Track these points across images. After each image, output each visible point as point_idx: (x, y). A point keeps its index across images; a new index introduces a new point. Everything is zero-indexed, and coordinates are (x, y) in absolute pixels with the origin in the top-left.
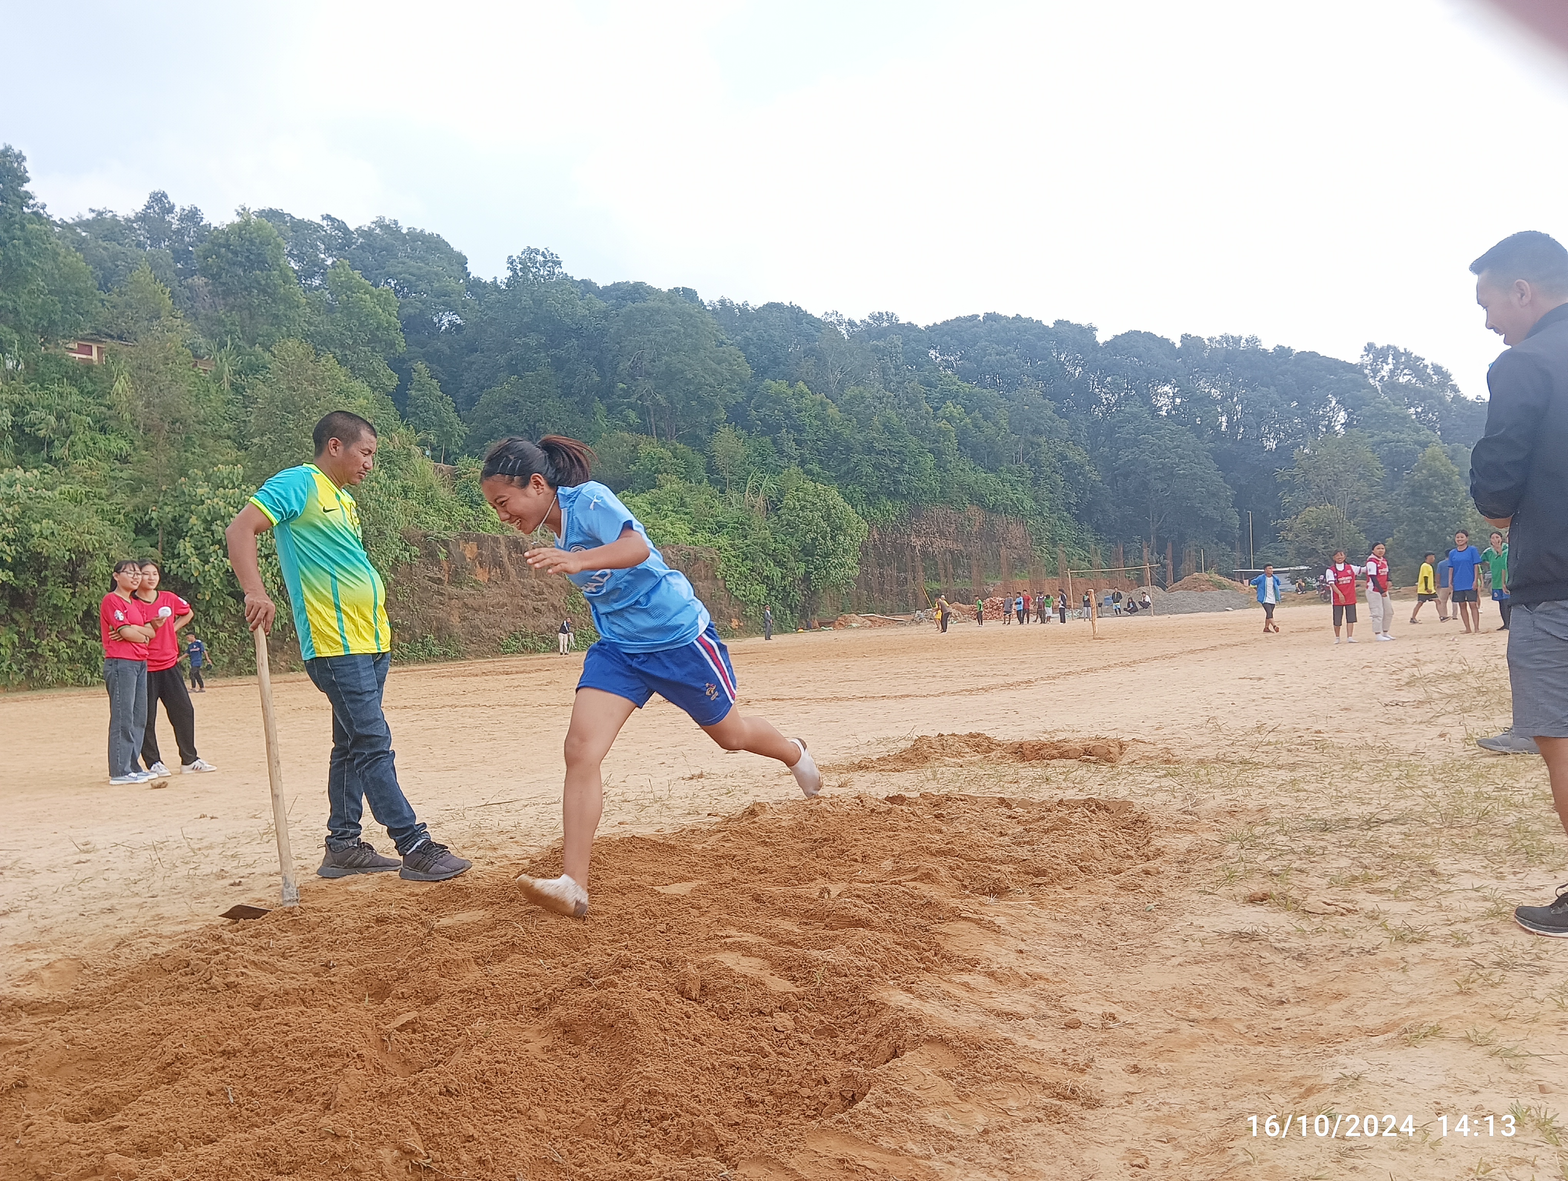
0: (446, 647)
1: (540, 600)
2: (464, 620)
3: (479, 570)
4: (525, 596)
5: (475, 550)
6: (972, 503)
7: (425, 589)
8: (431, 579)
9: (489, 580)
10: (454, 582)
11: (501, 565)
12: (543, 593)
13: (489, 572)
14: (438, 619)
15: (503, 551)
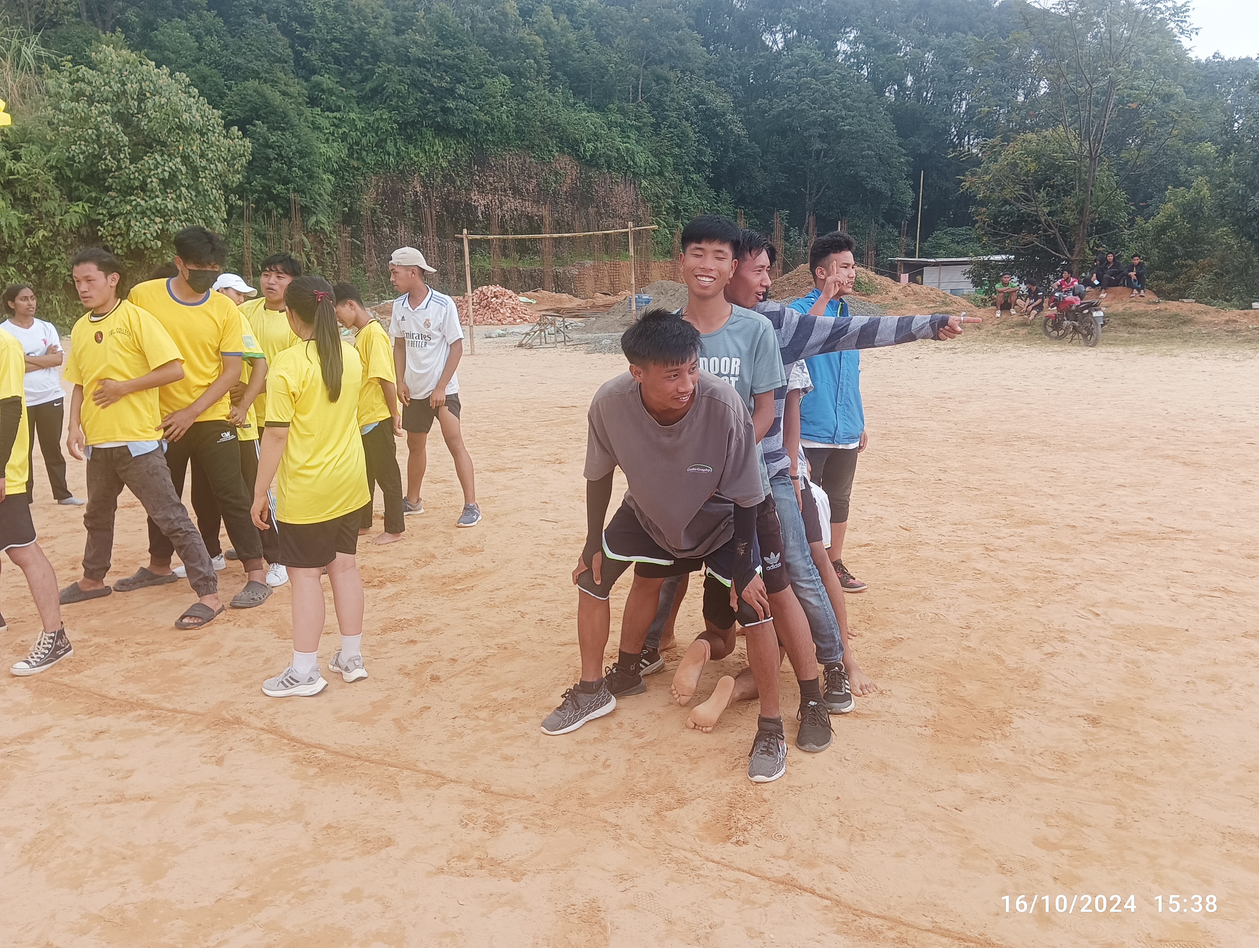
6: (561, 151)
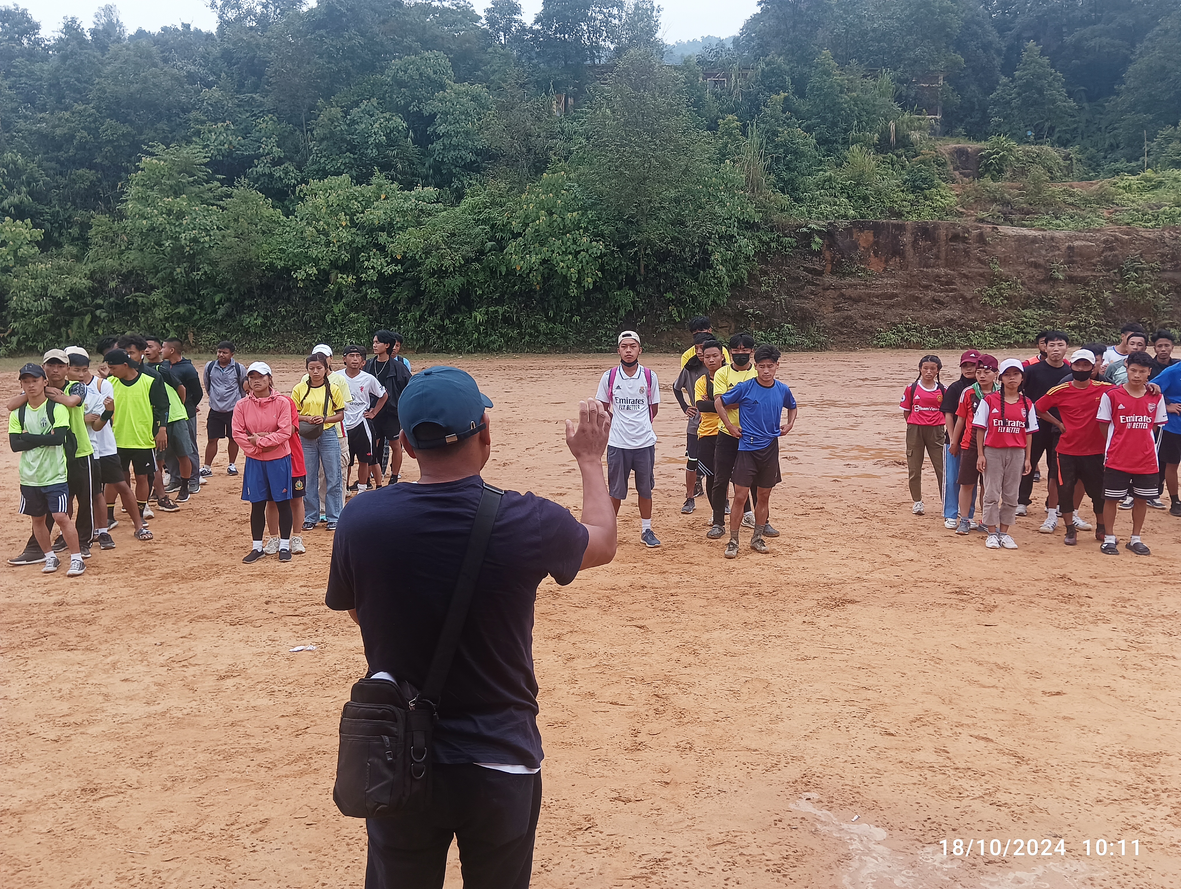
0: (806, 337)
1: (947, 291)
2: (839, 311)
3: (873, 259)
4: (926, 287)
5: (871, 239)
7: (797, 279)
8: (806, 269)
9: (885, 269)
10: (837, 272)
11: (901, 254)
12: (953, 283)
13: (886, 261)
14: (801, 309)
15: (907, 239)
